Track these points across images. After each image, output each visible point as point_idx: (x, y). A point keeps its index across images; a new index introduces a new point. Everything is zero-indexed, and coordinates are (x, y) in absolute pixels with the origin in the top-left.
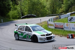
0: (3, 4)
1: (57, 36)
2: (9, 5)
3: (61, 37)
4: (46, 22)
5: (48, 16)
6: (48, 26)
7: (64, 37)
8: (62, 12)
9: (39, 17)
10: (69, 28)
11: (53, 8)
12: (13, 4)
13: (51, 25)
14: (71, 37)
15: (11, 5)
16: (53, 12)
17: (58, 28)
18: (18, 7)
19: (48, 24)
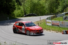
0: (9, 4)
1: (54, 32)
2: (14, 5)
3: (57, 32)
4: (45, 20)
5: (46, 15)
6: (46, 24)
7: (59, 33)
8: (58, 12)
9: (39, 16)
10: (64, 25)
11: (51, 9)
12: (17, 5)
13: (49, 23)
14: (65, 33)
15: (15, 5)
16: (51, 12)
17: (55, 25)
18: (22, 7)
19: (47, 22)
